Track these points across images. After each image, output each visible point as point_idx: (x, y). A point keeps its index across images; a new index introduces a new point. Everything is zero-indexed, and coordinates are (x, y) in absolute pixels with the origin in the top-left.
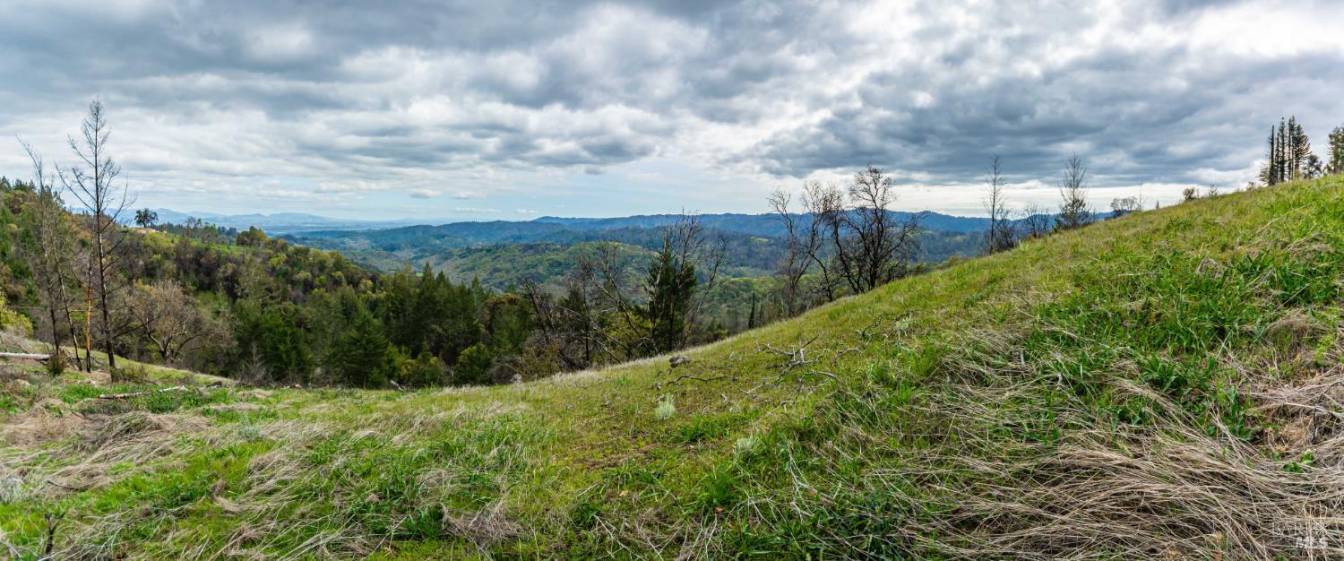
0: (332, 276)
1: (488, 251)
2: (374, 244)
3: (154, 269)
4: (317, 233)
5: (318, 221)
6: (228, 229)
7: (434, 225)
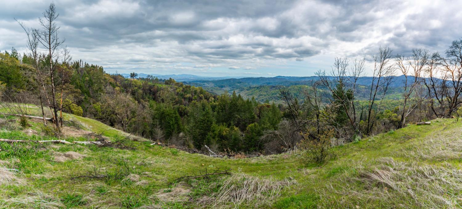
0: (199, 96)
1: (258, 88)
2: (215, 85)
3: (135, 92)
4: (195, 81)
5: (196, 77)
6: (163, 79)
7: (237, 78)
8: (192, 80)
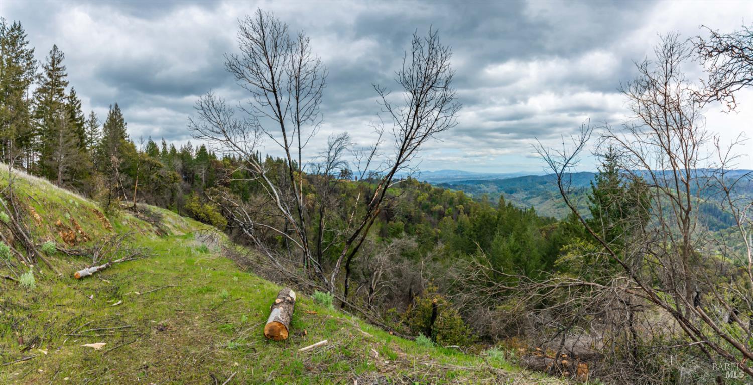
0: (456, 208)
1: (576, 193)
2: (500, 189)
4: (463, 182)
5: (466, 175)
7: (540, 175)
8: (459, 181)
